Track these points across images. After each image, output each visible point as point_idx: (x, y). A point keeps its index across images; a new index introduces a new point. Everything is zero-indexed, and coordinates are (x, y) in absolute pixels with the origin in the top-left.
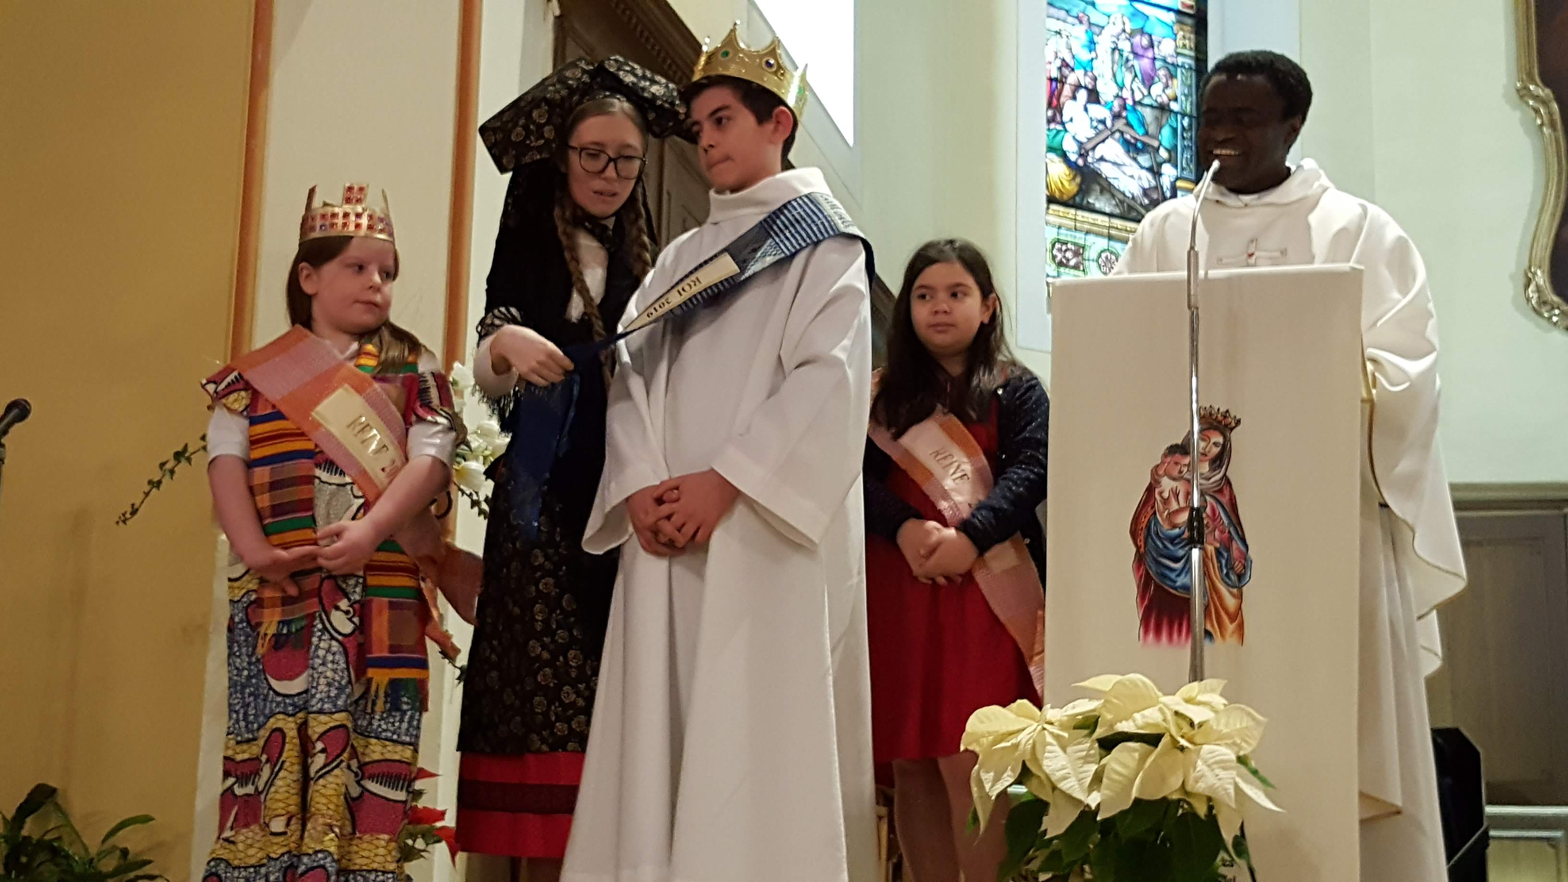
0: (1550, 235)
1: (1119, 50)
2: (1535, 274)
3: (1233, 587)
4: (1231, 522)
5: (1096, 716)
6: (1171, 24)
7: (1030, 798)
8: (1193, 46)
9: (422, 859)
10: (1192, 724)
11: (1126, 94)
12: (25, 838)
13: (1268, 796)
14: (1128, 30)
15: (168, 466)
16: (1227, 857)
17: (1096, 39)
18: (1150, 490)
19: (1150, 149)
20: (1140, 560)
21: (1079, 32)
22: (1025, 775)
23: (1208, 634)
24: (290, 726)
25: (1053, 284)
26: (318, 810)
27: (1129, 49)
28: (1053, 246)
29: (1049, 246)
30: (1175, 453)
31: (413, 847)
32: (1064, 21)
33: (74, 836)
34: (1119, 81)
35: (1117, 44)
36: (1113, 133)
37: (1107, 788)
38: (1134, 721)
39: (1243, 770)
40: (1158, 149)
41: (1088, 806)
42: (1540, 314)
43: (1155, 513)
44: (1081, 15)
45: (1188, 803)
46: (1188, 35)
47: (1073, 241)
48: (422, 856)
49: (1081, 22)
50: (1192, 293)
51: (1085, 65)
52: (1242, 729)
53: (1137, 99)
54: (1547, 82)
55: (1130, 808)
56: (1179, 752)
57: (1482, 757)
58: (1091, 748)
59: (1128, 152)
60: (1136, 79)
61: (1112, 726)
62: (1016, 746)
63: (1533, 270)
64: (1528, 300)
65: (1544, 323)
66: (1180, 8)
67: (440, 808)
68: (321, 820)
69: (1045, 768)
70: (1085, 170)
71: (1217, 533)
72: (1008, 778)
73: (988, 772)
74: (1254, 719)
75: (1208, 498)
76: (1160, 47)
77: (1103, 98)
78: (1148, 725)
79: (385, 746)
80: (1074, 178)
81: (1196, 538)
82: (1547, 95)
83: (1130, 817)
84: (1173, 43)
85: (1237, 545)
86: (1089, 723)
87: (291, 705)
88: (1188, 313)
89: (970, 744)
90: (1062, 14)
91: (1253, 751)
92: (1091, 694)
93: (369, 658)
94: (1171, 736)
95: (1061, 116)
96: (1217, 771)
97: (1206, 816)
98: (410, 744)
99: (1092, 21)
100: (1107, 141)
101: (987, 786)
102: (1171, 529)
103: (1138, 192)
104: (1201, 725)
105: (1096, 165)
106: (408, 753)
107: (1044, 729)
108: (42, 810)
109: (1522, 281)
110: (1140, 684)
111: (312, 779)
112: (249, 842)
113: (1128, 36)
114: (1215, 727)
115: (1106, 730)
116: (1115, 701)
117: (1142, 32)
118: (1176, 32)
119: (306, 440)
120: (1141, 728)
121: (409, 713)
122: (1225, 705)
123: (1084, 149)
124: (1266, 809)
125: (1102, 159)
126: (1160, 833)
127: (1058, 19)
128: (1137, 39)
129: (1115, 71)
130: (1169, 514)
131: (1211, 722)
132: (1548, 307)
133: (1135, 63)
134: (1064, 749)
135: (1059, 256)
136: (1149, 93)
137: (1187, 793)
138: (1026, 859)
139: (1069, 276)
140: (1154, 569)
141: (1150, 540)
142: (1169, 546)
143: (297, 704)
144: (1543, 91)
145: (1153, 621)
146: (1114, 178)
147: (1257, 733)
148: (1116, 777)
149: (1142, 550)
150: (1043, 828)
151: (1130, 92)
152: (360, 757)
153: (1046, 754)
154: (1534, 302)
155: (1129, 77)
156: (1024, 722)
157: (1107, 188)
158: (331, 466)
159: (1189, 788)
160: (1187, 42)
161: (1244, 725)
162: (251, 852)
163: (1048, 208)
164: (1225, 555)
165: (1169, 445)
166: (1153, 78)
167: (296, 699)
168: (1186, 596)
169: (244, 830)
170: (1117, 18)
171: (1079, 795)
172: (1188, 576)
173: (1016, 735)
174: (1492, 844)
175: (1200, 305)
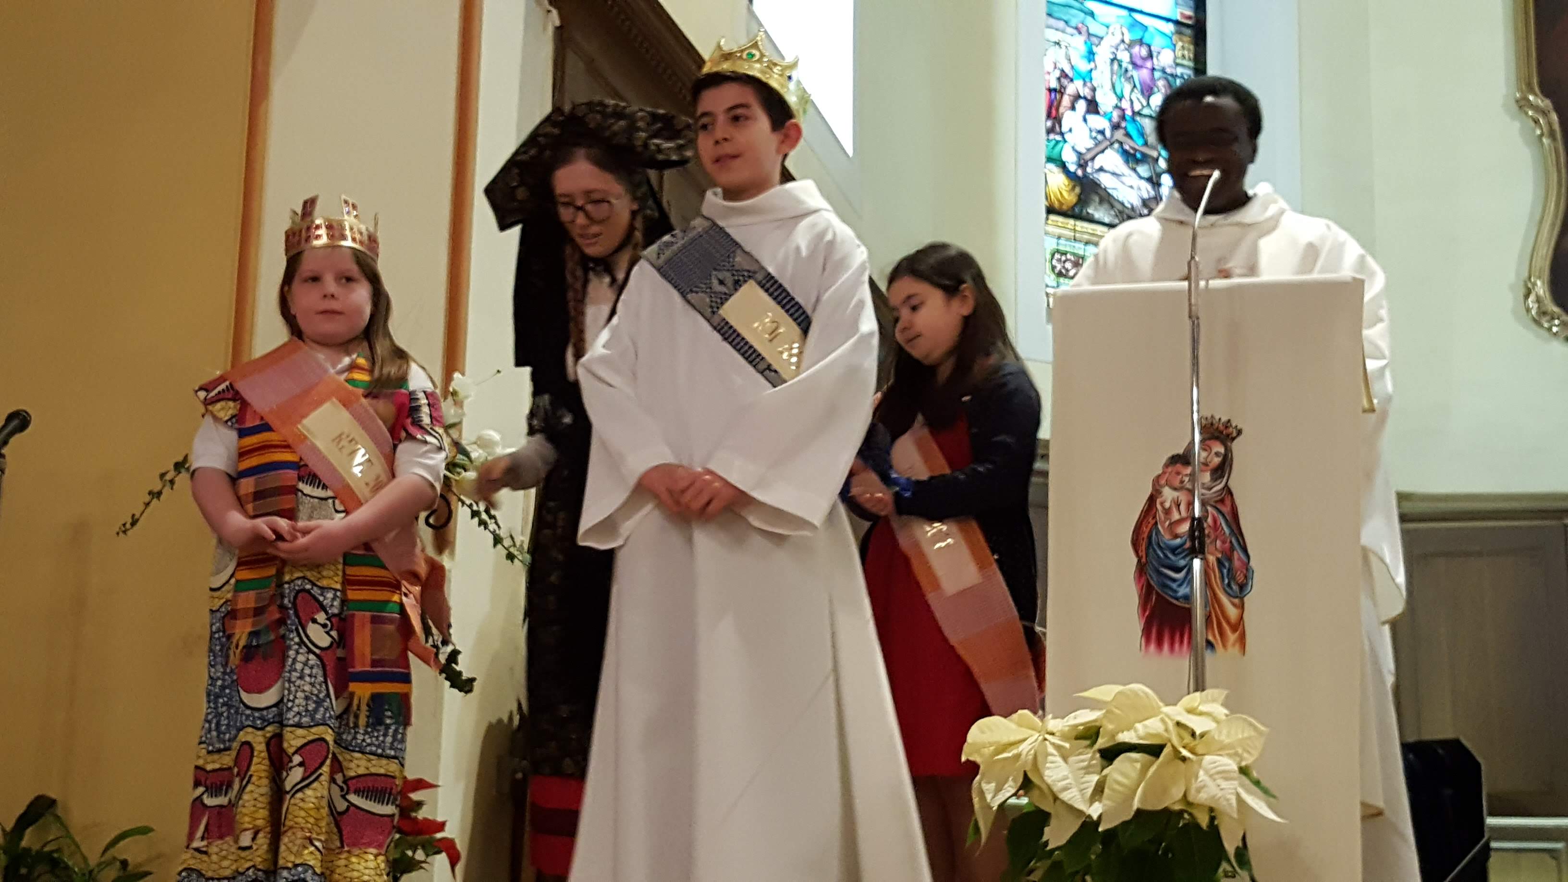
0: (1549, 245)
1: (1118, 60)
2: (1534, 284)
3: (1236, 597)
4: (1232, 531)
5: (1096, 726)
6: (1170, 35)
7: (1032, 809)
8: (1192, 56)
9: (422, 870)
10: (1193, 734)
11: (1125, 104)
12: (24, 849)
13: (1271, 807)
14: (1127, 41)
15: (168, 477)
16: (1229, 868)
17: (1095, 49)
18: (1152, 500)
19: (1150, 160)
20: (1141, 570)
21: (1078, 43)
22: (1027, 785)
23: (1210, 644)
24: (258, 740)
25: (1054, 295)
26: (296, 823)
27: (1128, 60)
28: (1053, 256)
29: (1048, 257)
30: (1176, 463)
31: (413, 858)
32: (1063, 31)
33: (73, 847)
34: (1118, 92)
35: (1116, 55)
36: (1112, 144)
37: (1109, 799)
38: (1136, 731)
39: (1247, 781)
40: (1157, 160)
41: (1089, 816)
42: (1541, 326)
43: (1156, 523)
44: (1080, 25)
45: (1190, 814)
46: (1186, 45)
47: (1072, 251)
48: (422, 868)
49: (1080, 33)
50: (1193, 301)
51: (1083, 75)
52: (1243, 739)
53: (1137, 109)
54: (1546, 91)
55: (1131, 820)
56: (1180, 763)
57: (1483, 768)
58: (1092, 758)
59: (1127, 162)
60: (1135, 90)
61: (1113, 736)
62: (1018, 756)
63: (1532, 280)
64: (1528, 310)
65: (1546, 334)
66: (1179, 18)
67: (440, 819)
68: (300, 834)
69: (1046, 778)
70: (1085, 180)
71: (1218, 543)
72: (1009, 789)
73: (989, 783)
74: (1255, 728)
75: (1209, 508)
76: (1159, 58)
77: (1102, 108)
78: (1149, 735)
79: (370, 760)
80: (1073, 188)
81: (1197, 550)
82: (1547, 106)
83: (1132, 827)
84: (1172, 54)
85: (1238, 554)
86: (1090, 734)
87: (259, 718)
88: (1188, 323)
89: (971, 754)
90: (1061, 24)
91: (1254, 762)
92: (1093, 705)
93: (351, 673)
94: (1173, 746)
95: (1060, 127)
96: (1219, 781)
97: (1208, 827)
98: (395, 757)
99: (1091, 31)
100: (1106, 151)
101: (989, 797)
102: (1172, 539)
103: (1137, 203)
104: (1202, 736)
105: (1095, 175)
106: (393, 767)
107: (1045, 739)
108: (41, 821)
109: (1522, 291)
110: (1142, 694)
111: (288, 793)
112: (224, 853)
113: (1127, 47)
114: (1216, 737)
115: (1108, 741)
116: (1117, 711)
117: (1141, 42)
118: (1174, 43)
119: (291, 452)
120: (1141, 739)
121: (393, 727)
122: (1227, 715)
123: (1084, 159)
124: (1266, 818)
125: (1101, 169)
126: (1161, 844)
127: (1057, 30)
128: (1136, 49)
129: (1114, 80)
130: (1170, 524)
131: (1212, 733)
132: (1548, 318)
133: (1135, 74)
134: (1065, 759)
135: (1059, 267)
136: (1148, 104)
137: (1190, 804)
138: (1027, 869)
139: (1067, 286)
140: (1155, 579)
141: (1151, 550)
142: (1170, 555)
143: (266, 718)
144: (1542, 101)
145: (1154, 631)
146: (1113, 189)
147: (1259, 743)
148: (1117, 787)
149: (1144, 560)
150: (1044, 839)
151: (1129, 103)
152: (345, 772)
153: (1048, 765)
154: (1534, 312)
155: (1128, 87)
156: (1024, 733)
157: (1107, 199)
158: (313, 479)
159: (1191, 798)
160: (1186, 53)
161: (1246, 735)
162: (225, 863)
163: (1047, 219)
164: (1227, 564)
165: (1170, 454)
166: (1152, 89)
167: (265, 713)
168: (1187, 606)
169: (220, 842)
170: (1115, 28)
171: (1081, 806)
172: (1189, 587)
173: (1016, 746)
174: (1492, 853)
175: (1201, 315)
